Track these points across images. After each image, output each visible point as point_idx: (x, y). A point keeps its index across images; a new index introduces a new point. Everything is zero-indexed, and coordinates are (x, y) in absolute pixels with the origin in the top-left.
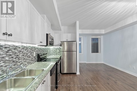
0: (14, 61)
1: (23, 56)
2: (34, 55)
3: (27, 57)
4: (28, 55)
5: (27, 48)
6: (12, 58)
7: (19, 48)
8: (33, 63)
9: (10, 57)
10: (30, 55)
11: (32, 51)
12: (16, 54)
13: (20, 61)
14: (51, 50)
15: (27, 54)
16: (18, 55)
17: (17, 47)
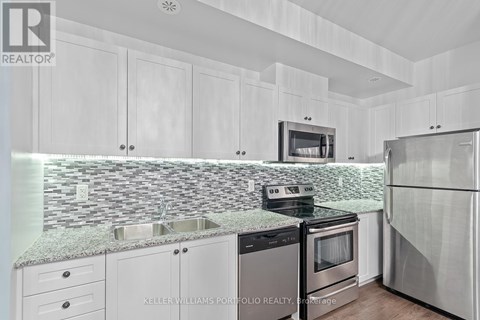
0: (183, 195)
1: (210, 186)
2: (251, 189)
3: (223, 190)
4: (226, 185)
5: (221, 169)
6: (180, 187)
7: (198, 168)
8: (245, 210)
9: (175, 185)
10: (233, 187)
11: (242, 178)
12: (189, 181)
13: (199, 196)
14: (362, 176)
15: (221, 183)
16: (193, 184)
17: (191, 166)
